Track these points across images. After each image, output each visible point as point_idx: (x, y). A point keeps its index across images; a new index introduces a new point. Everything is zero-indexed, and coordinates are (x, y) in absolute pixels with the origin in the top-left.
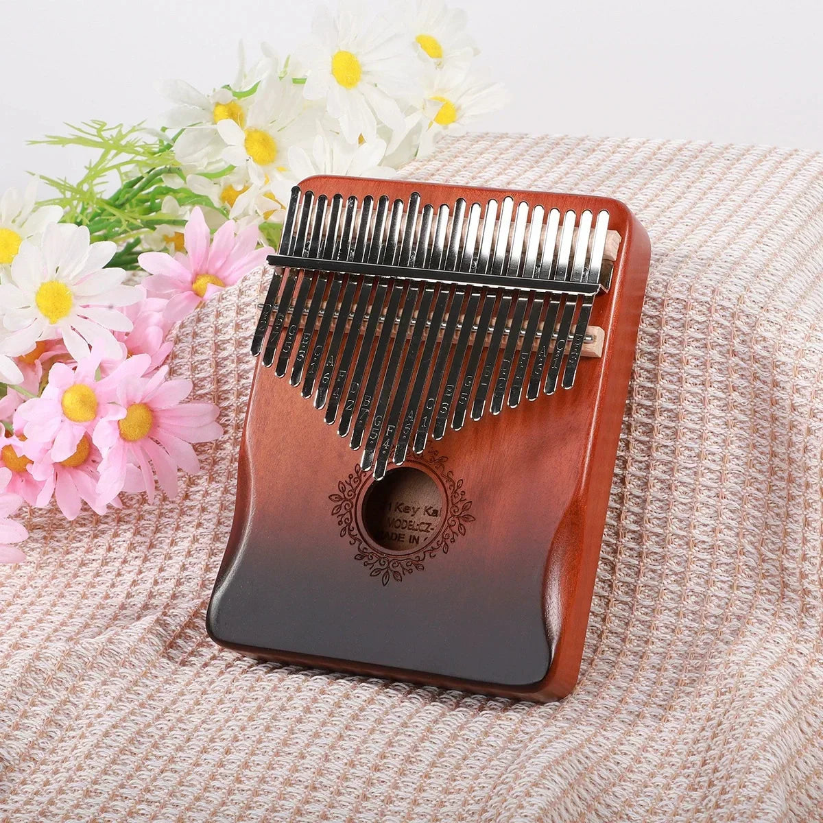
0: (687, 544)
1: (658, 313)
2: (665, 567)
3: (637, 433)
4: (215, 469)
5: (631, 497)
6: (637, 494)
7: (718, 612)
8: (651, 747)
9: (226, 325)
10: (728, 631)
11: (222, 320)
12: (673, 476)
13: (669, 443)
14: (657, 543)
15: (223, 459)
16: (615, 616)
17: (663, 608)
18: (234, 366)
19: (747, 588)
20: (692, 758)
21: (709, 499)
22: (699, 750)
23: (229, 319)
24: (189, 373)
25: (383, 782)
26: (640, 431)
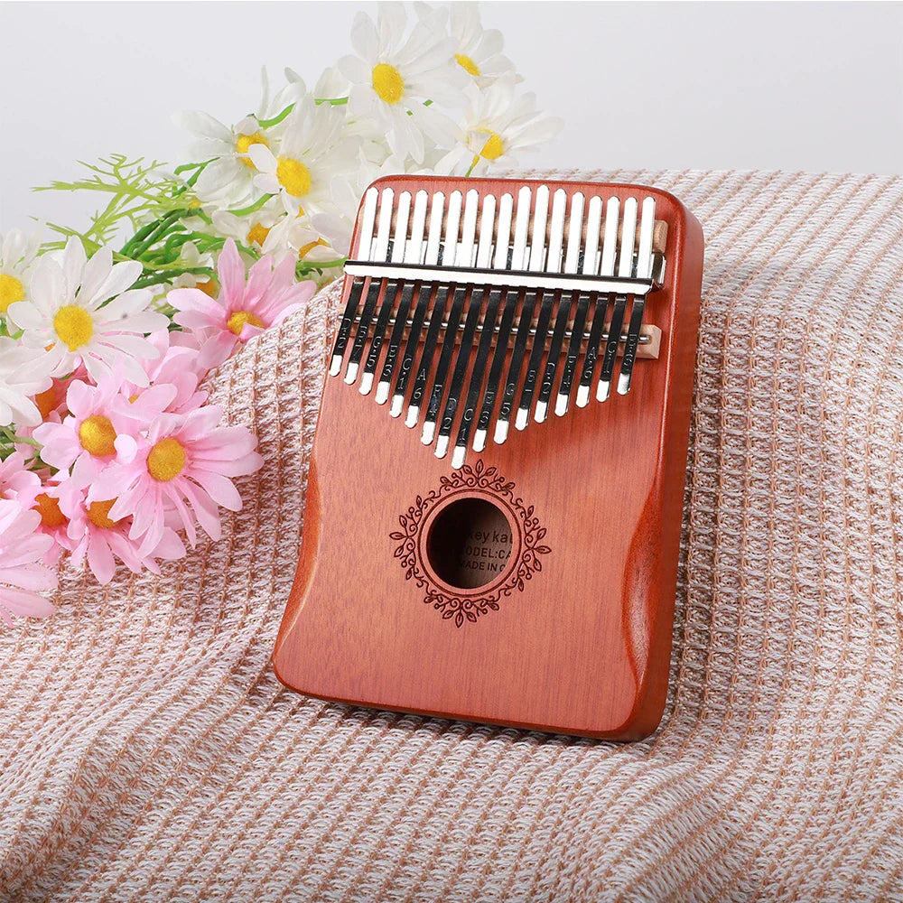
0: (791, 588)
1: (747, 333)
2: (768, 614)
3: (727, 466)
4: (261, 530)
5: (725, 536)
6: (732, 533)
9: (266, 370)
11: (261, 365)
13: (764, 476)
14: (757, 587)
15: (268, 518)
17: (769, 660)
21: (810, 539)
23: (269, 363)
24: (227, 424)
25: (481, 855)
26: (731, 464)
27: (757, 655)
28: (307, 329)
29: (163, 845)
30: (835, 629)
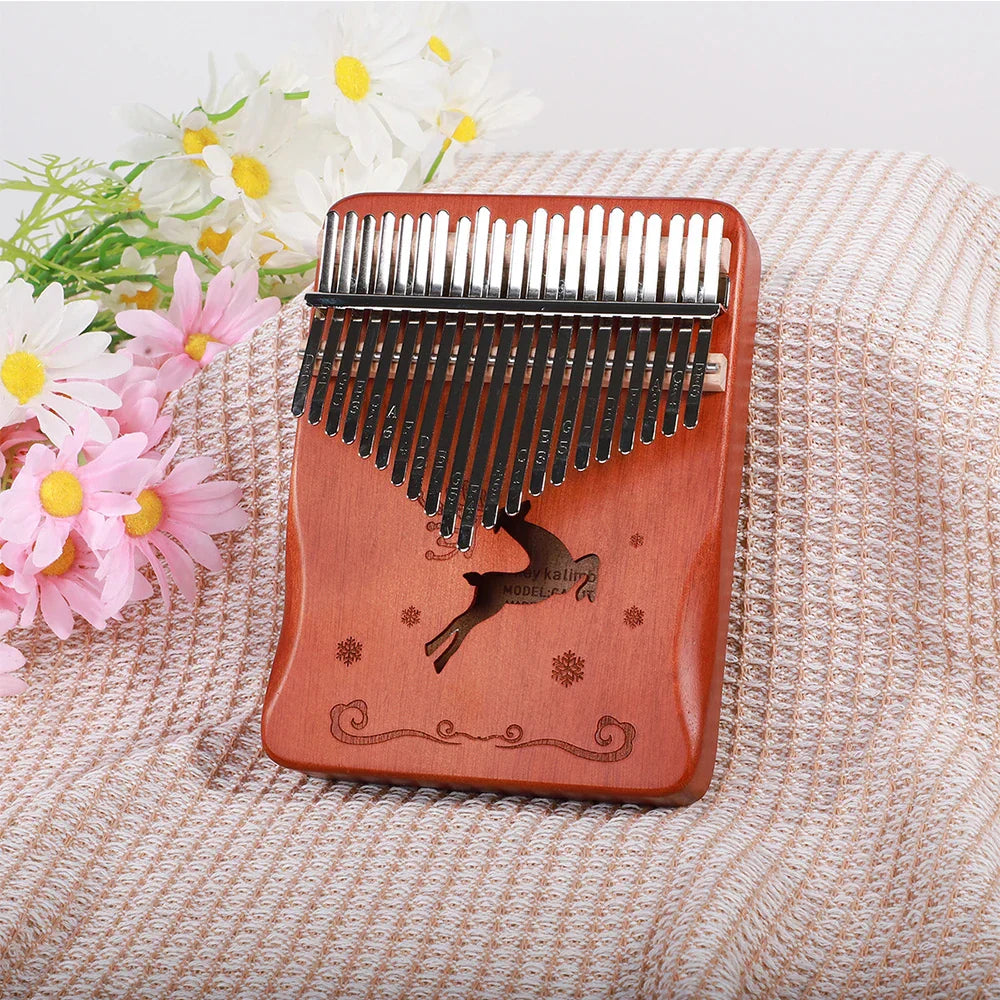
0: (828, 613)
1: (772, 342)
2: (804, 643)
3: (757, 485)
4: (234, 567)
5: (754, 562)
6: (762, 558)
7: (873, 693)
8: (824, 859)
9: (237, 391)
10: (889, 716)
11: (231, 384)
12: (805, 534)
13: (796, 495)
14: (791, 615)
15: (242, 553)
16: (747, 706)
17: (806, 692)
18: (249, 439)
19: (906, 661)
20: (878, 868)
21: (848, 559)
22: (885, 857)
23: (240, 383)
24: (195, 451)
26: (761, 483)
27: (792, 687)
28: (280, 343)
29: (156, 926)
30: (877, 653)
